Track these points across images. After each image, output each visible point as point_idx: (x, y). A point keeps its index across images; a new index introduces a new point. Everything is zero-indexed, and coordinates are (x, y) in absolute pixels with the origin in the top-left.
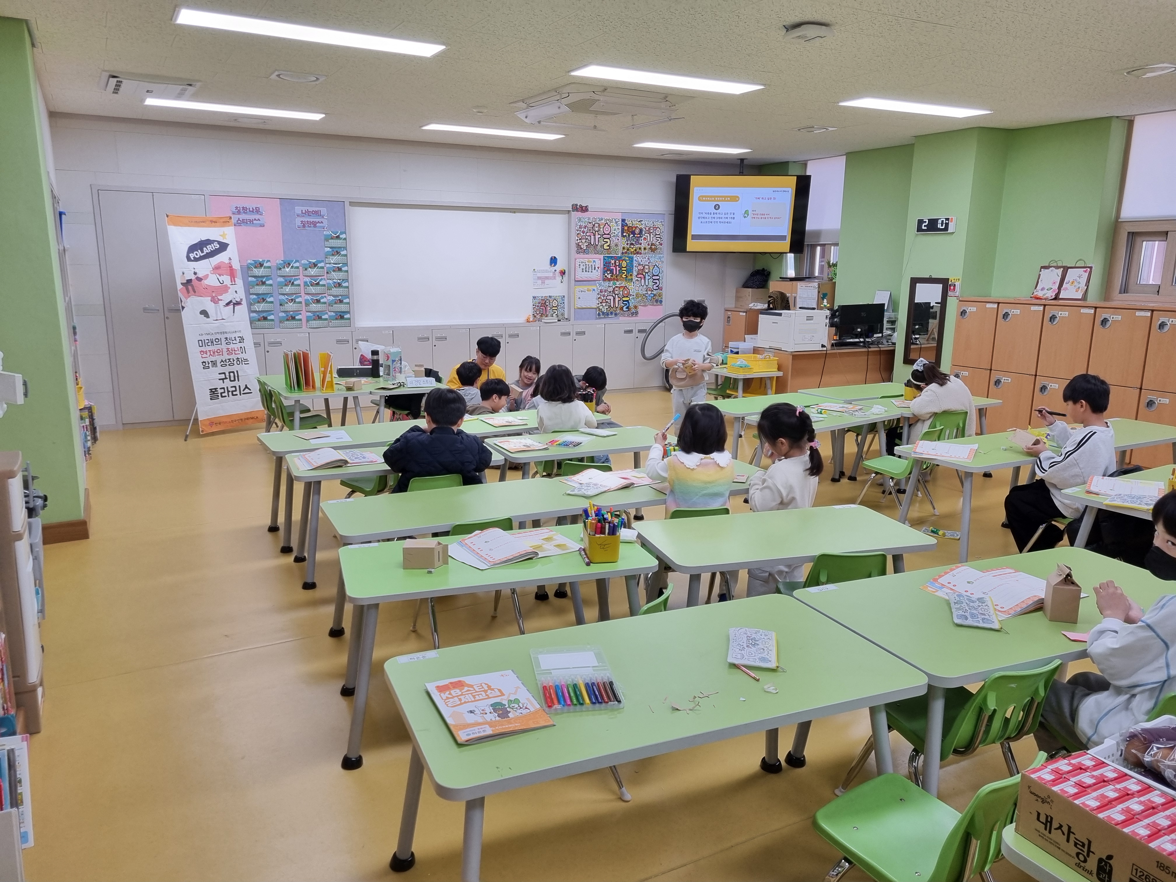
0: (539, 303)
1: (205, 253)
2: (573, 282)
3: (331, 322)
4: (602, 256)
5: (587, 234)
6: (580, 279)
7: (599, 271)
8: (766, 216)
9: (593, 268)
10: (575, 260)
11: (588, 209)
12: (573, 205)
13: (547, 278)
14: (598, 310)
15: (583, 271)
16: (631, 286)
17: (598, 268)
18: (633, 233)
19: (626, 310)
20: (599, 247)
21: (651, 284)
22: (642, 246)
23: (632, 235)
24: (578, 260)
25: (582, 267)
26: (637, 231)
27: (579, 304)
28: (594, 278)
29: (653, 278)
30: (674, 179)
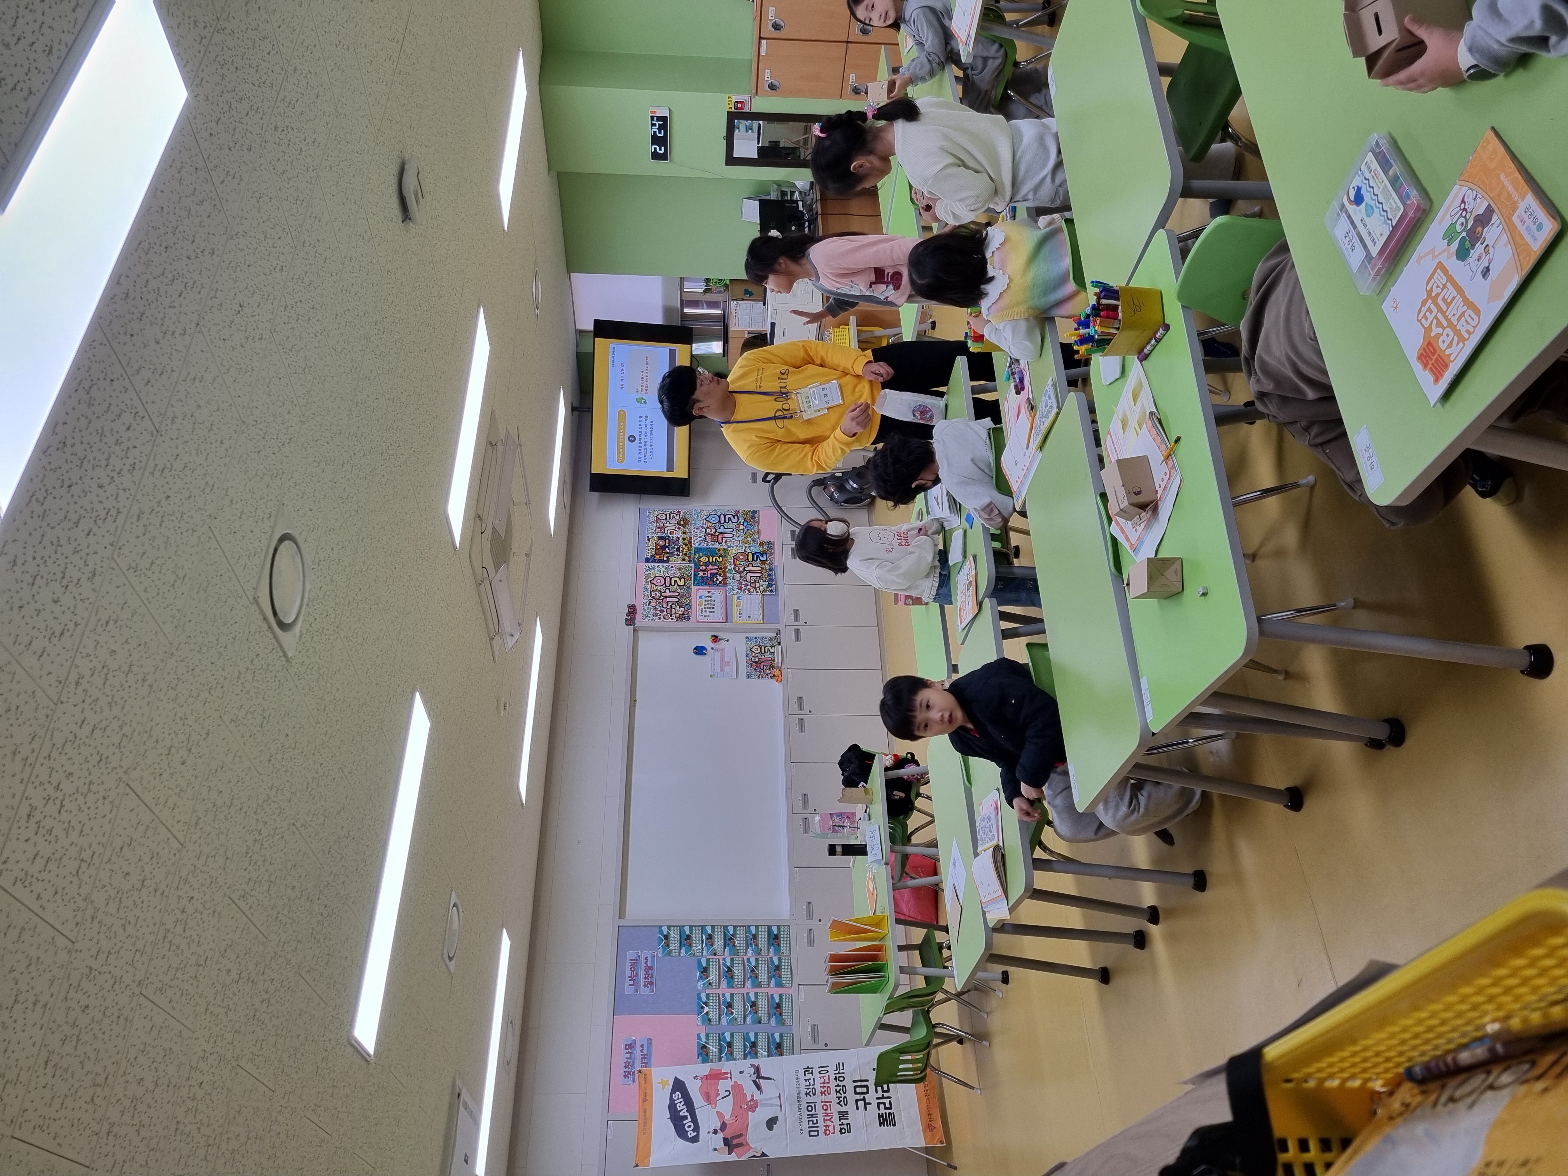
0: (756, 670)
1: (688, 1114)
2: (728, 625)
3: (783, 953)
4: (694, 588)
5: (665, 606)
6: (724, 615)
7: (713, 591)
8: (644, 376)
9: (709, 599)
10: (698, 622)
11: (632, 606)
12: (627, 624)
13: (722, 660)
14: (765, 593)
15: (714, 612)
16: (733, 551)
17: (709, 592)
18: (663, 547)
19: (765, 556)
20: (682, 591)
21: (730, 525)
22: (681, 536)
23: (667, 549)
24: (699, 619)
25: (708, 614)
26: (661, 543)
27: (757, 616)
28: (723, 597)
29: (722, 522)
30: (596, 495)
